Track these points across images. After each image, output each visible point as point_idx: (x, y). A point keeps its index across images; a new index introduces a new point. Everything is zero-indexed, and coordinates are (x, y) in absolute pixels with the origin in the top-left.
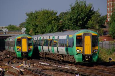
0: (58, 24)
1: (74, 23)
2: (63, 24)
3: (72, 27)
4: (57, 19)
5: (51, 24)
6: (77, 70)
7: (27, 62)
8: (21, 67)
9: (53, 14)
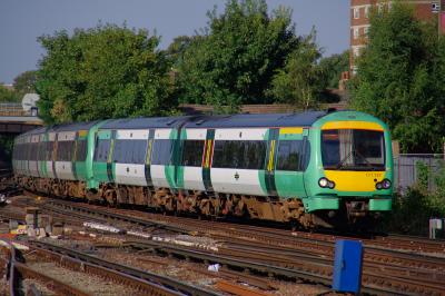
0: (161, 84)
1: (221, 81)
2: (178, 84)
3: (214, 94)
4: (159, 65)
5: (137, 82)
6: (215, 249)
7: (39, 221)
8: (17, 238)
9: (143, 43)
